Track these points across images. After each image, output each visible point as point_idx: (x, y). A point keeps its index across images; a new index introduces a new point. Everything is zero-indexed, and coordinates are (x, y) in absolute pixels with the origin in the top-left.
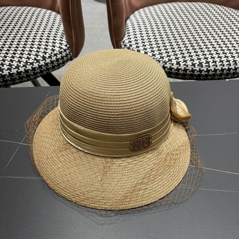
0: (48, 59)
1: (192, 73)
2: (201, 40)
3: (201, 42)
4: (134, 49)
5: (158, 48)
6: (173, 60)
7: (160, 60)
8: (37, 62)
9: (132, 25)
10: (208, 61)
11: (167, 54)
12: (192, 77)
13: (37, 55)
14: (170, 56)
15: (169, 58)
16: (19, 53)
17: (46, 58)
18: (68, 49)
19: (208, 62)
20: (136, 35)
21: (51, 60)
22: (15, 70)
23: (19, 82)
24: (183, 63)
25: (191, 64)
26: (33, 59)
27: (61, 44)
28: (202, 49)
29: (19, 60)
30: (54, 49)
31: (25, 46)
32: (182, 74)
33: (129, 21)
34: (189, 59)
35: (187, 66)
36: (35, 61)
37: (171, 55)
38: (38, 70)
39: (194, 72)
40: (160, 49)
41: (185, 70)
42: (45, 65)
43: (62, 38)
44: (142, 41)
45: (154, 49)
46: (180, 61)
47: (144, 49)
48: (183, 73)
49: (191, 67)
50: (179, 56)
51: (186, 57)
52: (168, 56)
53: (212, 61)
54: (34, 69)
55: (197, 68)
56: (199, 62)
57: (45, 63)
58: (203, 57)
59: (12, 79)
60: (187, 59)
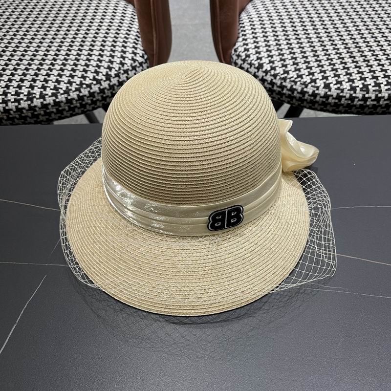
0: (114, 78)
1: (349, 102)
2: (367, 46)
3: (367, 49)
4: (253, 62)
5: (294, 60)
6: (318, 81)
7: (297, 80)
8: (97, 83)
9: (250, 21)
10: (378, 82)
11: (309, 70)
12: (349, 110)
13: (97, 72)
14: (313, 74)
15: (311, 76)
16: (70, 69)
17: (111, 76)
18: (146, 62)
19: (378, 85)
20: (256, 38)
21: (118, 81)
22: (63, 96)
23: (69, 115)
24: (336, 87)
25: (349, 88)
26: (91, 78)
27: (135, 54)
28: (368, 61)
29: (69, 80)
30: (123, 61)
31: (79, 58)
32: (332, 104)
33: (245, 15)
34: (346, 78)
35: (342, 91)
36: (95, 82)
37: (316, 72)
38: (98, 96)
39: (353, 101)
40: (296, 62)
41: (339, 97)
42: (110, 89)
43: (137, 44)
44: (267, 48)
45: (287, 62)
46: (330, 81)
47: (270, 62)
48: (335, 103)
49: (349, 92)
50: (328, 73)
51: (341, 76)
52: (310, 74)
53: (385, 83)
54: (92, 95)
55: (359, 94)
56: (363, 84)
57: (109, 84)
58: (369, 75)
59: (59, 111)
60: (342, 80)
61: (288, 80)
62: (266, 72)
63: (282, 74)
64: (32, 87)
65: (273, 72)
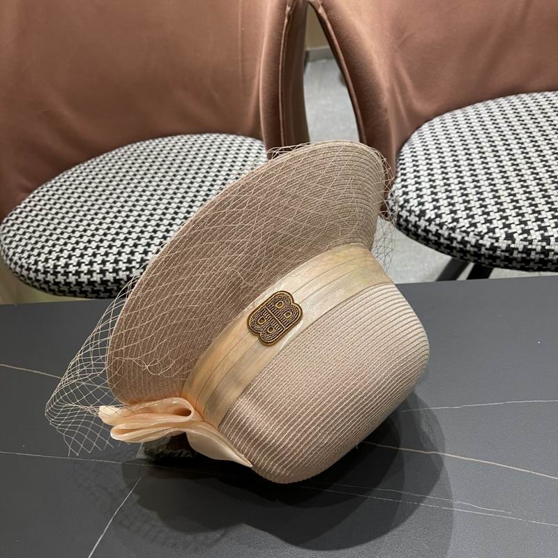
1: (542, 256)
4: (413, 208)
5: (466, 204)
6: (497, 230)
7: (469, 230)
11: (485, 216)
12: (544, 265)
14: (490, 222)
15: (488, 225)
20: (419, 177)
24: (522, 237)
25: (540, 238)
32: (519, 260)
33: (408, 148)
34: (535, 226)
35: (531, 242)
37: (495, 219)
39: (547, 255)
40: (469, 206)
41: (527, 251)
44: (432, 189)
45: (458, 207)
46: (513, 230)
47: (435, 208)
48: (523, 258)
49: (539, 243)
50: (511, 220)
51: (529, 223)
52: (487, 221)
55: (555, 246)
60: (530, 227)
61: (458, 231)
62: (430, 221)
63: (450, 223)
64: (146, 252)
65: (438, 221)
